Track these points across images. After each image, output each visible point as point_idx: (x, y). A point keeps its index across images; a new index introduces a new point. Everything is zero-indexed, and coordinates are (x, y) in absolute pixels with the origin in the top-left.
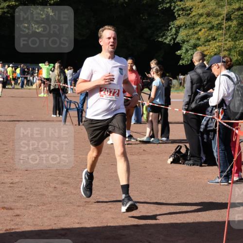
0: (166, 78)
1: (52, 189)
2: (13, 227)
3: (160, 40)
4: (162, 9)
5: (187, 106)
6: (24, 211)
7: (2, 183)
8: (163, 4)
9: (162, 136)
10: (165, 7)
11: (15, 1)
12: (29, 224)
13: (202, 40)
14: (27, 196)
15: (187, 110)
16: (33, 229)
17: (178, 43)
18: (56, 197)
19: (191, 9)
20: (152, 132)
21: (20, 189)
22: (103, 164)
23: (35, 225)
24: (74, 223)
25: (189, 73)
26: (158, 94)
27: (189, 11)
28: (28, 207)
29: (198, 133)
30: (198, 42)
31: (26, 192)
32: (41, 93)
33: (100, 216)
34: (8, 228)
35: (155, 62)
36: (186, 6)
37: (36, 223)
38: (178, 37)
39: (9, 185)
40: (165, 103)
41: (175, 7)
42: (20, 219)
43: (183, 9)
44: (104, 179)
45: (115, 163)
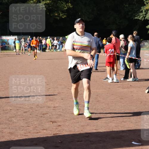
2: (58, 133)
3: (136, 18)
6: (62, 123)
7: (49, 107)
12: (67, 130)
14: (64, 115)
16: (69, 134)
17: (147, 20)
21: (60, 110)
23: (70, 131)
24: (93, 130)
28: (66, 120)
31: (63, 112)
33: (108, 125)
34: (55, 133)
37: (71, 130)
38: (147, 16)
39: (53, 108)
42: (61, 128)
44: (108, 103)
45: (114, 94)
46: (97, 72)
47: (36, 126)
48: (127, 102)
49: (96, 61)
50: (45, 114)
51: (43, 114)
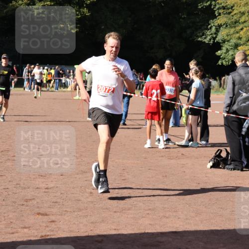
0: (206, 79)
1: (87, 195)
2: (48, 233)
3: (200, 39)
4: (202, 7)
5: (228, 108)
6: (58, 217)
7: (37, 188)
8: (203, 2)
9: (201, 140)
10: (205, 6)
11: (50, 1)
12: (65, 230)
13: (244, 39)
14: (63, 202)
15: (228, 112)
16: (69, 236)
17: (218, 43)
18: (92, 202)
19: (232, 7)
20: (190, 136)
21: (55, 194)
22: (141, 169)
23: (71, 231)
24: (110, 230)
25: (231, 73)
26: (198, 97)
27: (230, 10)
28: (64, 213)
29: (239, 137)
30: (239, 41)
31: (62, 197)
32: (76, 96)
33: (137, 223)
34: (43, 234)
35: (195, 62)
36: (227, 4)
37: (72, 229)
38: (218, 37)
39: (44, 190)
40: (205, 105)
41: (215, 5)
42: (56, 225)
43: (224, 8)
44: (142, 184)
45: (153, 168)
46: (127, 130)
47: (11, 221)
48: (174, 183)
49: (125, 110)
50: (31, 200)
51: (27, 201)
